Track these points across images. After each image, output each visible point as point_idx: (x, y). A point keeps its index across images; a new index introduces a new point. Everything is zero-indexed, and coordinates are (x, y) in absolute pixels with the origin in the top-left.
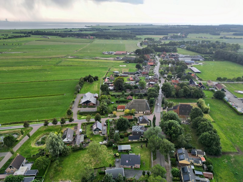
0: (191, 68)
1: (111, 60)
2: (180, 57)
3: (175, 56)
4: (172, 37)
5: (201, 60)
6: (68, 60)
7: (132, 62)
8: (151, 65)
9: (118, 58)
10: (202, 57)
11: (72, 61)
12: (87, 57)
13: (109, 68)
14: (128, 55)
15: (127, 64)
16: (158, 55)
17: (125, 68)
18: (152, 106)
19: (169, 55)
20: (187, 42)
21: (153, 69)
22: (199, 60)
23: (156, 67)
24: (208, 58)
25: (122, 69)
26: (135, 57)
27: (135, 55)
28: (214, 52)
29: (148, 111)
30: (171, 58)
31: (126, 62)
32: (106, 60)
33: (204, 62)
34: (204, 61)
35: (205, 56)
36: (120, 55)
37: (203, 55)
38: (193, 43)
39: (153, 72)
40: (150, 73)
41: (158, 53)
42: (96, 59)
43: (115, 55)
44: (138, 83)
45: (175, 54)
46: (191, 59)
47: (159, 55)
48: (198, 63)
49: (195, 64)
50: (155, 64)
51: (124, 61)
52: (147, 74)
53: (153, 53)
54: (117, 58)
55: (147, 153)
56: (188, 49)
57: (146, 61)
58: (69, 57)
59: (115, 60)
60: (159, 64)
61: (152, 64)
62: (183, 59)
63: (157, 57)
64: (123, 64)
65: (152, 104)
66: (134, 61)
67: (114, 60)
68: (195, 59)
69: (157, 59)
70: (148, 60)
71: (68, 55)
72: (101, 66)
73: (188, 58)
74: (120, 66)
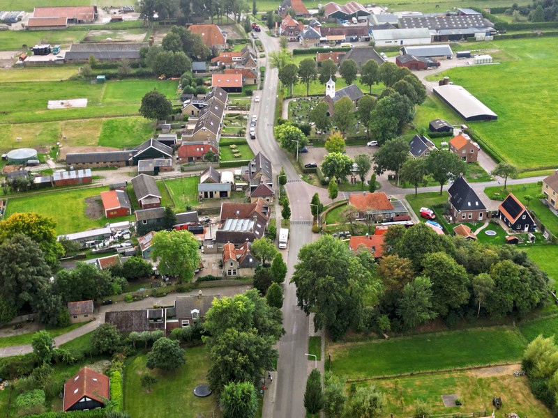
0: (440, 90)
2: (376, 27)
3: (349, 18)
5: (480, 35)
7: (125, 76)
8: (231, 90)
9: (45, 52)
10: (484, 16)
14: (104, 28)
15: (93, 90)
17: (81, 115)
19: (322, 13)
21: (240, 118)
22: (470, 37)
23: (257, 96)
24: (508, 20)
26: (139, 38)
30: (332, 34)
31: (88, 78)
33: (497, 47)
34: (496, 38)
35: (494, 11)
36: (57, 29)
39: (241, 133)
40: (227, 145)
43: (28, 30)
46: (433, 33)
47: (270, 22)
48: (468, 56)
49: (456, 63)
50: (251, 82)
51: (75, 71)
52: (210, 156)
54: (39, 52)
57: (201, 65)
59: (26, 66)
60: (273, 78)
61: (237, 81)
62: (396, 39)
64: (70, 89)
66: (135, 66)
67: (16, 66)
68: (454, 32)
69: (259, 44)
73: (415, 31)
74: (53, 104)
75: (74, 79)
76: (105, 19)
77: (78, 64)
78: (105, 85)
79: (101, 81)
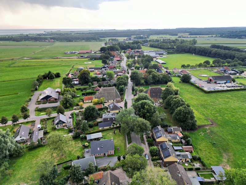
0: (156, 60)
1: (75, 58)
2: (145, 52)
3: (140, 52)
4: (135, 38)
5: (164, 54)
6: (24, 61)
7: (98, 59)
8: (118, 61)
9: (83, 56)
10: (165, 51)
11: (29, 62)
12: (46, 58)
13: (72, 66)
15: (92, 61)
16: (123, 52)
17: (91, 64)
18: (122, 94)
19: (134, 51)
20: (150, 41)
21: (120, 64)
22: (162, 54)
23: (122, 61)
24: (170, 52)
25: (87, 65)
27: (100, 53)
28: (175, 47)
29: (119, 99)
30: (136, 53)
31: (91, 59)
32: (69, 58)
34: (167, 54)
36: (84, 53)
37: (166, 50)
38: (155, 42)
39: (120, 65)
40: (117, 67)
41: (123, 51)
42: (57, 58)
43: (79, 54)
44: (105, 76)
45: (140, 50)
46: (156, 53)
47: (125, 52)
48: (162, 56)
49: (159, 57)
50: (121, 60)
51: (89, 59)
52: (115, 68)
53: (118, 51)
54: (81, 56)
55: (121, 138)
56: (152, 46)
57: (112, 57)
58: (25, 58)
59: (79, 58)
61: (119, 59)
62: (148, 54)
63: (122, 54)
64: (88, 61)
65: (122, 92)
66: (100, 58)
68: (159, 53)
69: (122, 55)
70: (114, 56)
71: (24, 57)
72: (63, 64)
73: (152, 53)
74: (85, 63)
75: (88, 60)
76: (93, 52)
77: (89, 58)
78: (94, 61)
79: (94, 60)
